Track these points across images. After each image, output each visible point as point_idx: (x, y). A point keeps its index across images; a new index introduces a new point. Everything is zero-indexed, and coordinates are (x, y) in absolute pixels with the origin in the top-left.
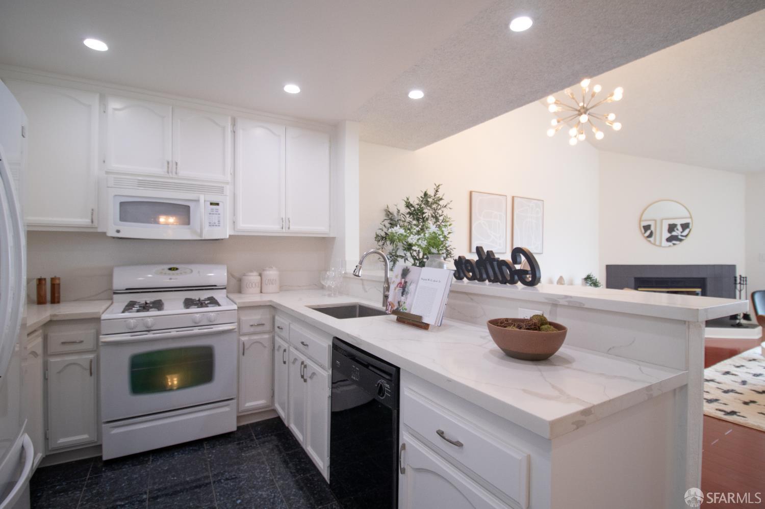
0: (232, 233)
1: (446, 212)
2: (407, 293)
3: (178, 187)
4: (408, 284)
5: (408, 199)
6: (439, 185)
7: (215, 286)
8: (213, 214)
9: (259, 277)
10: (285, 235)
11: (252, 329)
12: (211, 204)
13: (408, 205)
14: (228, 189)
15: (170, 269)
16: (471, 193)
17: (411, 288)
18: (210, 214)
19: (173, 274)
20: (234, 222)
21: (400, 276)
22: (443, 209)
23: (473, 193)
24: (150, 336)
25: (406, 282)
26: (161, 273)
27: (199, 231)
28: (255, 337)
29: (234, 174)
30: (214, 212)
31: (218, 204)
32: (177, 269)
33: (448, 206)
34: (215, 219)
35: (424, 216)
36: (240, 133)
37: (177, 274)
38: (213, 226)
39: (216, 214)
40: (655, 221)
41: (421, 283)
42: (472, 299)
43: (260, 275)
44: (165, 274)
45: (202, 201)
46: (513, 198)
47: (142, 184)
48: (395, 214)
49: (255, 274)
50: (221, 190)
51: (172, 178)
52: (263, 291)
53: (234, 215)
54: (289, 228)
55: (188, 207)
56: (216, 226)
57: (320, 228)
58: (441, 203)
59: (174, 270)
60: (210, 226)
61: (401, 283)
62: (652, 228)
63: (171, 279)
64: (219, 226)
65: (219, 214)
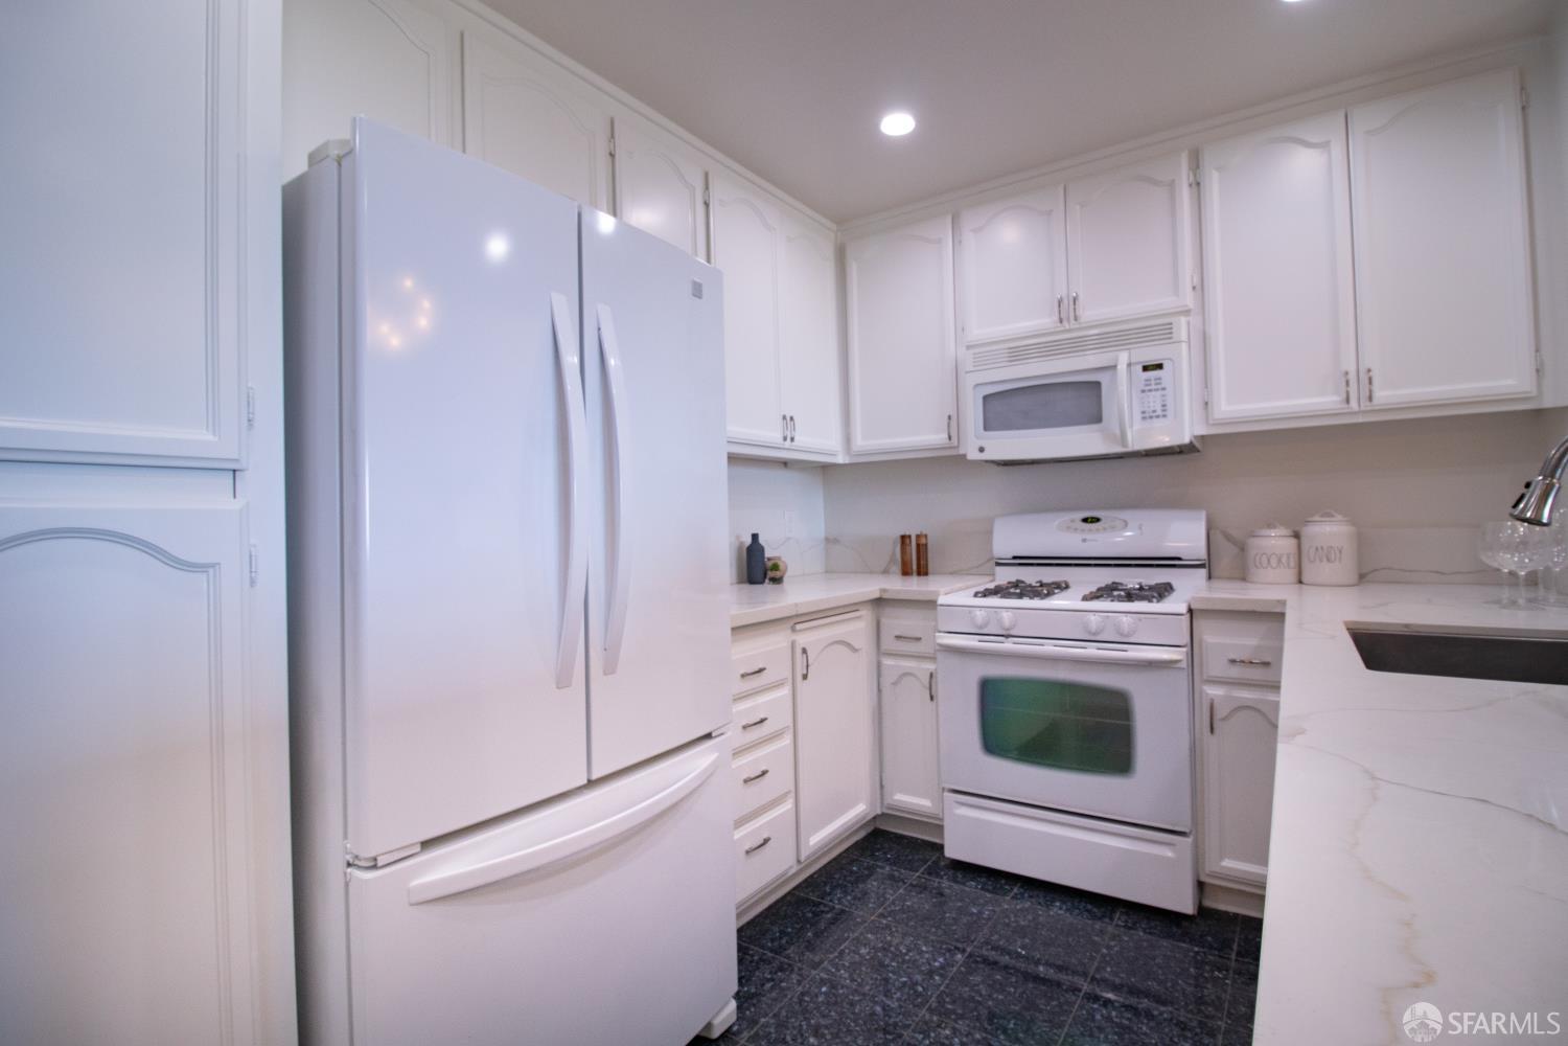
0: (1202, 430)
3: (1077, 346)
7: (1179, 559)
8: (1150, 391)
9: (1293, 541)
10: (1360, 419)
11: (1235, 672)
12: (1145, 368)
14: (1182, 327)
15: (1085, 520)
18: (1143, 391)
19: (1090, 530)
20: (1206, 403)
24: (1008, 645)
26: (1068, 528)
27: (1118, 432)
28: (1246, 695)
29: (1200, 288)
30: (1153, 387)
31: (1159, 366)
32: (1098, 520)
34: (1154, 401)
36: (1214, 182)
37: (1098, 530)
38: (1151, 417)
39: (1157, 390)
43: (1297, 536)
44: (1076, 529)
45: (1122, 367)
47: (1017, 354)
49: (1282, 531)
50: (1165, 332)
51: (1069, 331)
52: (1304, 580)
53: (1206, 387)
54: (1370, 398)
55: (1098, 384)
56: (1158, 417)
59: (1091, 522)
60: (1144, 418)
63: (1084, 540)
64: (1164, 416)
65: (1164, 389)
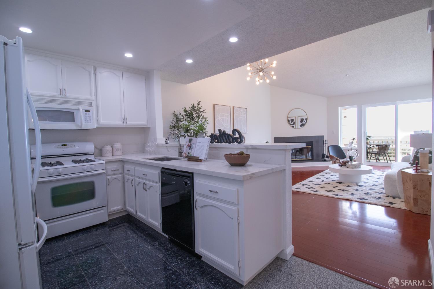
0: (97, 126)
1: (203, 114)
2: (192, 149)
3: (67, 102)
4: (192, 145)
5: (185, 108)
6: (200, 102)
7: (88, 153)
8: (87, 116)
9: (111, 148)
10: (125, 126)
11: (113, 173)
12: (86, 111)
13: (185, 111)
14: (94, 103)
15: (63, 145)
16: (214, 105)
17: (193, 146)
18: (85, 116)
19: (65, 148)
20: (98, 120)
21: (188, 142)
22: (201, 113)
23: (215, 105)
24: (61, 177)
25: (191, 144)
26: (58, 147)
27: (80, 125)
29: (96, 96)
30: (88, 115)
31: (89, 111)
32: (66, 145)
33: (204, 111)
34: (88, 119)
35: (193, 116)
36: (99, 75)
37: (67, 147)
38: (87, 122)
39: (88, 116)
40: (296, 117)
41: (197, 144)
42: (218, 150)
43: (112, 147)
44: (60, 148)
45: (81, 109)
46: (233, 107)
47: (47, 101)
48: (179, 115)
49: (109, 146)
50: (90, 104)
51: (63, 98)
52: (114, 155)
53: (98, 117)
54: (127, 123)
55: (73, 113)
56: (89, 122)
57: (142, 122)
58: (201, 110)
59: (64, 146)
60: (85, 122)
61: (189, 145)
62: (294, 121)
63: (63, 150)
64: (90, 122)
65: (90, 116)
